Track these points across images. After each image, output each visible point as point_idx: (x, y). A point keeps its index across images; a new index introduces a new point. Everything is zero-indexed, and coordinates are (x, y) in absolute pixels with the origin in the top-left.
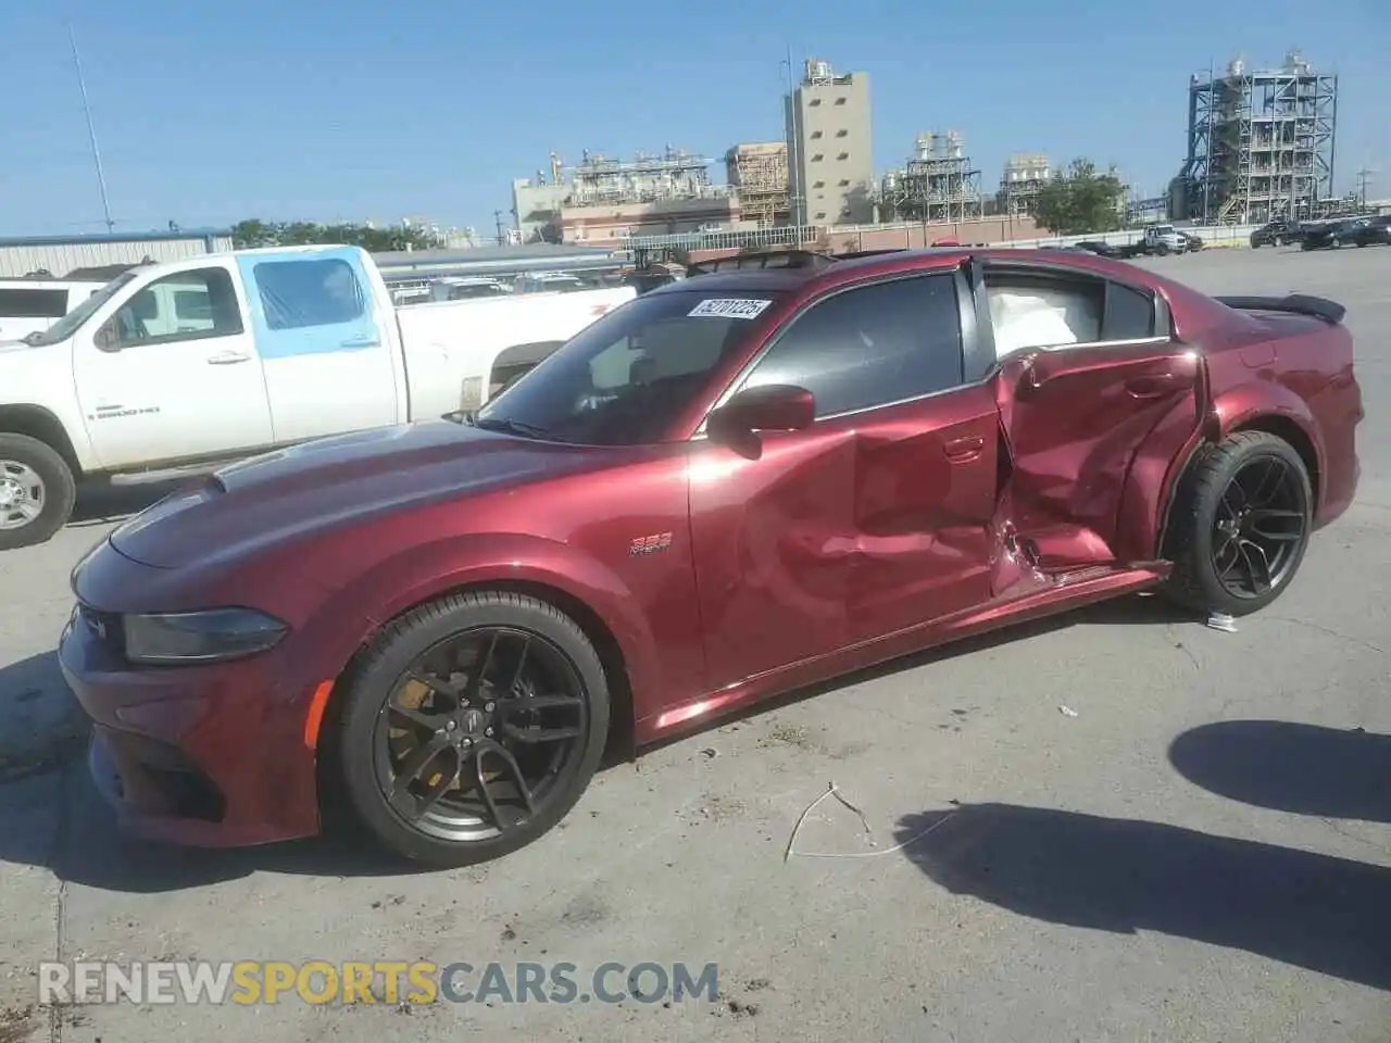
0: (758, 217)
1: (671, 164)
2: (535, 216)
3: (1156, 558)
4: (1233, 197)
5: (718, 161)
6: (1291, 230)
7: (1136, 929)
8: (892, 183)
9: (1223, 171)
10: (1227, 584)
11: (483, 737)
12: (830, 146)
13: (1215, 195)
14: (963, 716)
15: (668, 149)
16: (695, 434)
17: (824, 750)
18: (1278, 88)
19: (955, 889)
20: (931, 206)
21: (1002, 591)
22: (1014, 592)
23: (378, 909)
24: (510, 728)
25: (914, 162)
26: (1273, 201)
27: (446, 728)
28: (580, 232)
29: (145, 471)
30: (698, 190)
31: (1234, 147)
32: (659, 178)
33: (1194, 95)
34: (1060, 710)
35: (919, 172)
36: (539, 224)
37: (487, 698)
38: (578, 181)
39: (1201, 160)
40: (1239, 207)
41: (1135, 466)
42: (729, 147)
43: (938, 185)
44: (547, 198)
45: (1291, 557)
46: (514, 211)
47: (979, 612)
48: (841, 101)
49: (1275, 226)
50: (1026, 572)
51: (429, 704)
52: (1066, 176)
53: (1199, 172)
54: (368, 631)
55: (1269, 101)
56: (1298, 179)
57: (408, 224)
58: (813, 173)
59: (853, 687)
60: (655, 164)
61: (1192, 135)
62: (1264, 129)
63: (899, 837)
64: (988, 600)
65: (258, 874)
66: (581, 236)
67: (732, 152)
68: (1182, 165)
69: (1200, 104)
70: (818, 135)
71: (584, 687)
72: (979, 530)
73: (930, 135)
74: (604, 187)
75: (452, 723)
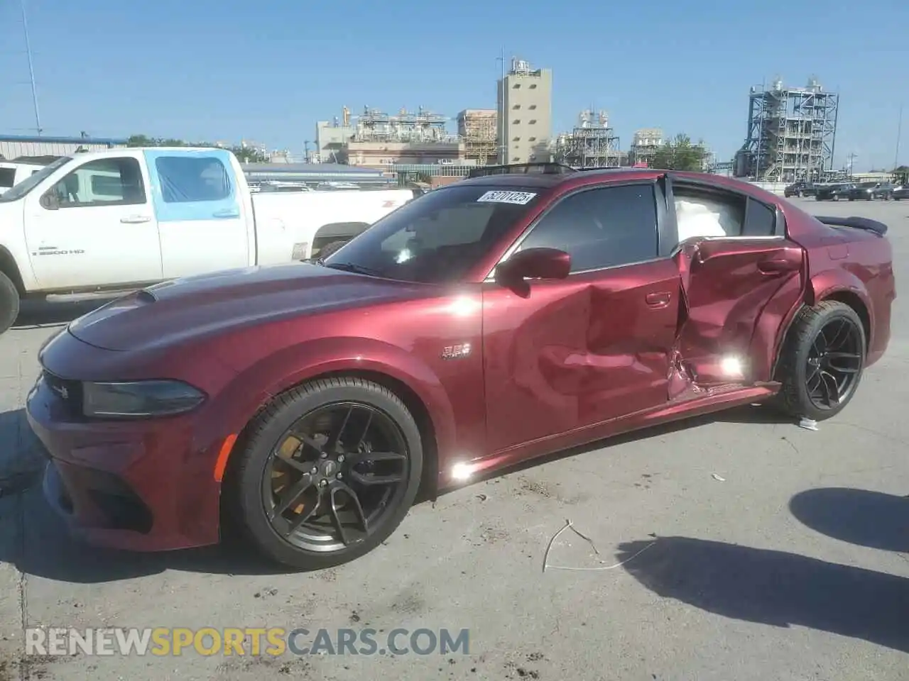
0: (477, 157)
1: (421, 119)
2: (331, 146)
3: (770, 381)
4: (774, 165)
5: (453, 119)
6: (809, 188)
7: (789, 624)
8: (563, 141)
9: (767, 148)
10: (813, 400)
11: (335, 479)
12: (524, 115)
13: (763, 163)
14: (649, 478)
15: (421, 109)
16: (487, 278)
17: (559, 498)
18: (802, 99)
19: (662, 593)
20: (587, 158)
21: (675, 396)
22: (681, 398)
23: (258, 598)
24: (354, 473)
25: (578, 129)
26: (797, 169)
27: (310, 473)
28: (360, 158)
29: (71, 293)
30: (439, 137)
31: (775, 134)
32: (414, 128)
33: (752, 100)
34: (713, 476)
35: (581, 136)
36: (334, 152)
37: (340, 452)
38: (361, 125)
39: (755, 140)
40: (777, 171)
41: (761, 318)
42: (460, 111)
43: (592, 144)
44: (340, 135)
45: (851, 386)
46: (317, 142)
47: (661, 409)
48: (534, 87)
49: (798, 184)
50: (688, 385)
51: (298, 455)
52: (673, 144)
53: (754, 148)
54: (265, 400)
55: (797, 108)
56: (812, 157)
57: (245, 145)
58: (513, 131)
59: (576, 457)
60: (411, 119)
61: (750, 125)
62: (794, 125)
63: (620, 558)
64: (665, 402)
65: (170, 573)
66: (361, 161)
67: (462, 114)
68: (744, 143)
69: (755, 106)
70: (517, 107)
71: (408, 447)
72: (662, 355)
73: (588, 112)
74: (378, 130)
75: (314, 469)
